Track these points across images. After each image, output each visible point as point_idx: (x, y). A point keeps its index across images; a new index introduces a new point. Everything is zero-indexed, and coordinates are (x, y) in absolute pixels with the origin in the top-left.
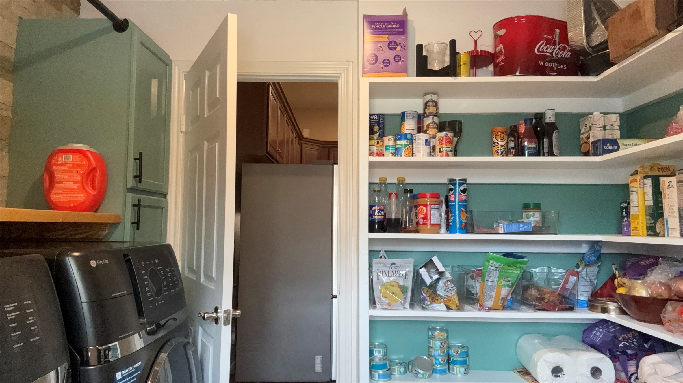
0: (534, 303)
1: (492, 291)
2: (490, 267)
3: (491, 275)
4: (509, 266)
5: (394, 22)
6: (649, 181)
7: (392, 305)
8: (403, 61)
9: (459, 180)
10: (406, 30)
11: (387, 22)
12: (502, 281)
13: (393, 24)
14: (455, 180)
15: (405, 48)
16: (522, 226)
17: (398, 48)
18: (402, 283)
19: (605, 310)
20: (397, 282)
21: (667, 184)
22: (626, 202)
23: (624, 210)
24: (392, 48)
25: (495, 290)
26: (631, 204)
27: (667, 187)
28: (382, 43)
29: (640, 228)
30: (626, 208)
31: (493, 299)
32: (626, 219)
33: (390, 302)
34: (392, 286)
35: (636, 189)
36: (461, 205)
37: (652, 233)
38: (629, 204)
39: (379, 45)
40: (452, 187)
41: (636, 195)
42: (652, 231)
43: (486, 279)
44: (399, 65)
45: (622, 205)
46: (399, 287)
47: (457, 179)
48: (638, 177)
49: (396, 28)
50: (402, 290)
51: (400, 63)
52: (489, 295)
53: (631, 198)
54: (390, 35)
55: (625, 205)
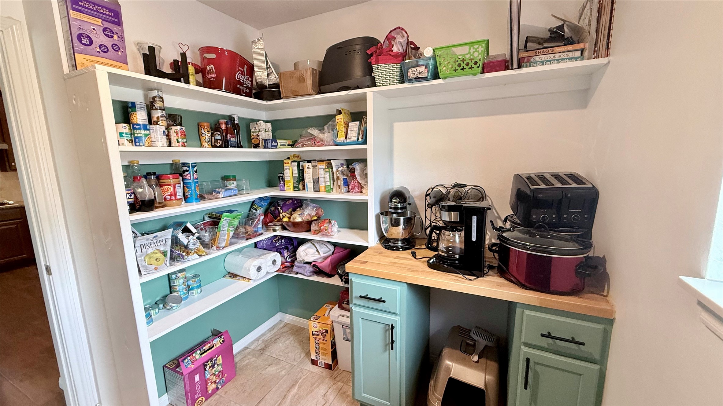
0: (242, 236)
1: (225, 236)
2: (224, 222)
3: (224, 227)
4: (234, 218)
5: (107, 8)
6: (296, 164)
7: (158, 268)
8: (122, 52)
9: (192, 164)
10: (120, 21)
11: (99, 6)
12: (229, 228)
13: (105, 9)
14: (189, 164)
15: (122, 39)
16: (232, 191)
17: (115, 37)
18: (162, 249)
19: (275, 231)
20: (158, 250)
21: (307, 167)
22: (282, 174)
23: (281, 178)
24: (109, 35)
25: (226, 235)
26: (285, 175)
27: (307, 168)
28: (96, 26)
29: (291, 187)
30: (282, 176)
31: (225, 241)
32: (282, 182)
33: (156, 266)
34: (155, 253)
35: (289, 167)
36: (196, 182)
37: (297, 190)
38: (284, 174)
39: (93, 28)
40: (187, 169)
41: (289, 171)
42: (296, 188)
43: (221, 229)
44: (118, 54)
45: (279, 175)
46: (161, 253)
47: (190, 163)
48: (290, 161)
49: (109, 16)
50: (164, 254)
51: (120, 53)
52: (223, 239)
53: (285, 172)
54: (103, 20)
55: (282, 175)
